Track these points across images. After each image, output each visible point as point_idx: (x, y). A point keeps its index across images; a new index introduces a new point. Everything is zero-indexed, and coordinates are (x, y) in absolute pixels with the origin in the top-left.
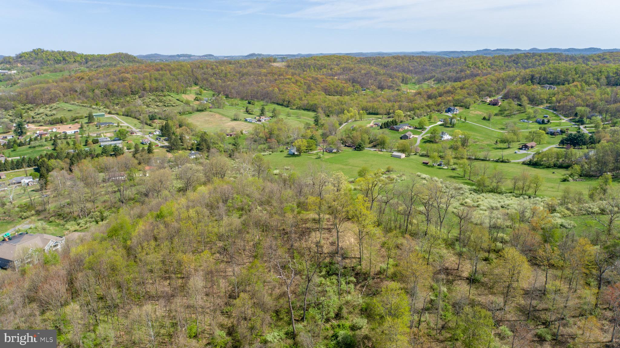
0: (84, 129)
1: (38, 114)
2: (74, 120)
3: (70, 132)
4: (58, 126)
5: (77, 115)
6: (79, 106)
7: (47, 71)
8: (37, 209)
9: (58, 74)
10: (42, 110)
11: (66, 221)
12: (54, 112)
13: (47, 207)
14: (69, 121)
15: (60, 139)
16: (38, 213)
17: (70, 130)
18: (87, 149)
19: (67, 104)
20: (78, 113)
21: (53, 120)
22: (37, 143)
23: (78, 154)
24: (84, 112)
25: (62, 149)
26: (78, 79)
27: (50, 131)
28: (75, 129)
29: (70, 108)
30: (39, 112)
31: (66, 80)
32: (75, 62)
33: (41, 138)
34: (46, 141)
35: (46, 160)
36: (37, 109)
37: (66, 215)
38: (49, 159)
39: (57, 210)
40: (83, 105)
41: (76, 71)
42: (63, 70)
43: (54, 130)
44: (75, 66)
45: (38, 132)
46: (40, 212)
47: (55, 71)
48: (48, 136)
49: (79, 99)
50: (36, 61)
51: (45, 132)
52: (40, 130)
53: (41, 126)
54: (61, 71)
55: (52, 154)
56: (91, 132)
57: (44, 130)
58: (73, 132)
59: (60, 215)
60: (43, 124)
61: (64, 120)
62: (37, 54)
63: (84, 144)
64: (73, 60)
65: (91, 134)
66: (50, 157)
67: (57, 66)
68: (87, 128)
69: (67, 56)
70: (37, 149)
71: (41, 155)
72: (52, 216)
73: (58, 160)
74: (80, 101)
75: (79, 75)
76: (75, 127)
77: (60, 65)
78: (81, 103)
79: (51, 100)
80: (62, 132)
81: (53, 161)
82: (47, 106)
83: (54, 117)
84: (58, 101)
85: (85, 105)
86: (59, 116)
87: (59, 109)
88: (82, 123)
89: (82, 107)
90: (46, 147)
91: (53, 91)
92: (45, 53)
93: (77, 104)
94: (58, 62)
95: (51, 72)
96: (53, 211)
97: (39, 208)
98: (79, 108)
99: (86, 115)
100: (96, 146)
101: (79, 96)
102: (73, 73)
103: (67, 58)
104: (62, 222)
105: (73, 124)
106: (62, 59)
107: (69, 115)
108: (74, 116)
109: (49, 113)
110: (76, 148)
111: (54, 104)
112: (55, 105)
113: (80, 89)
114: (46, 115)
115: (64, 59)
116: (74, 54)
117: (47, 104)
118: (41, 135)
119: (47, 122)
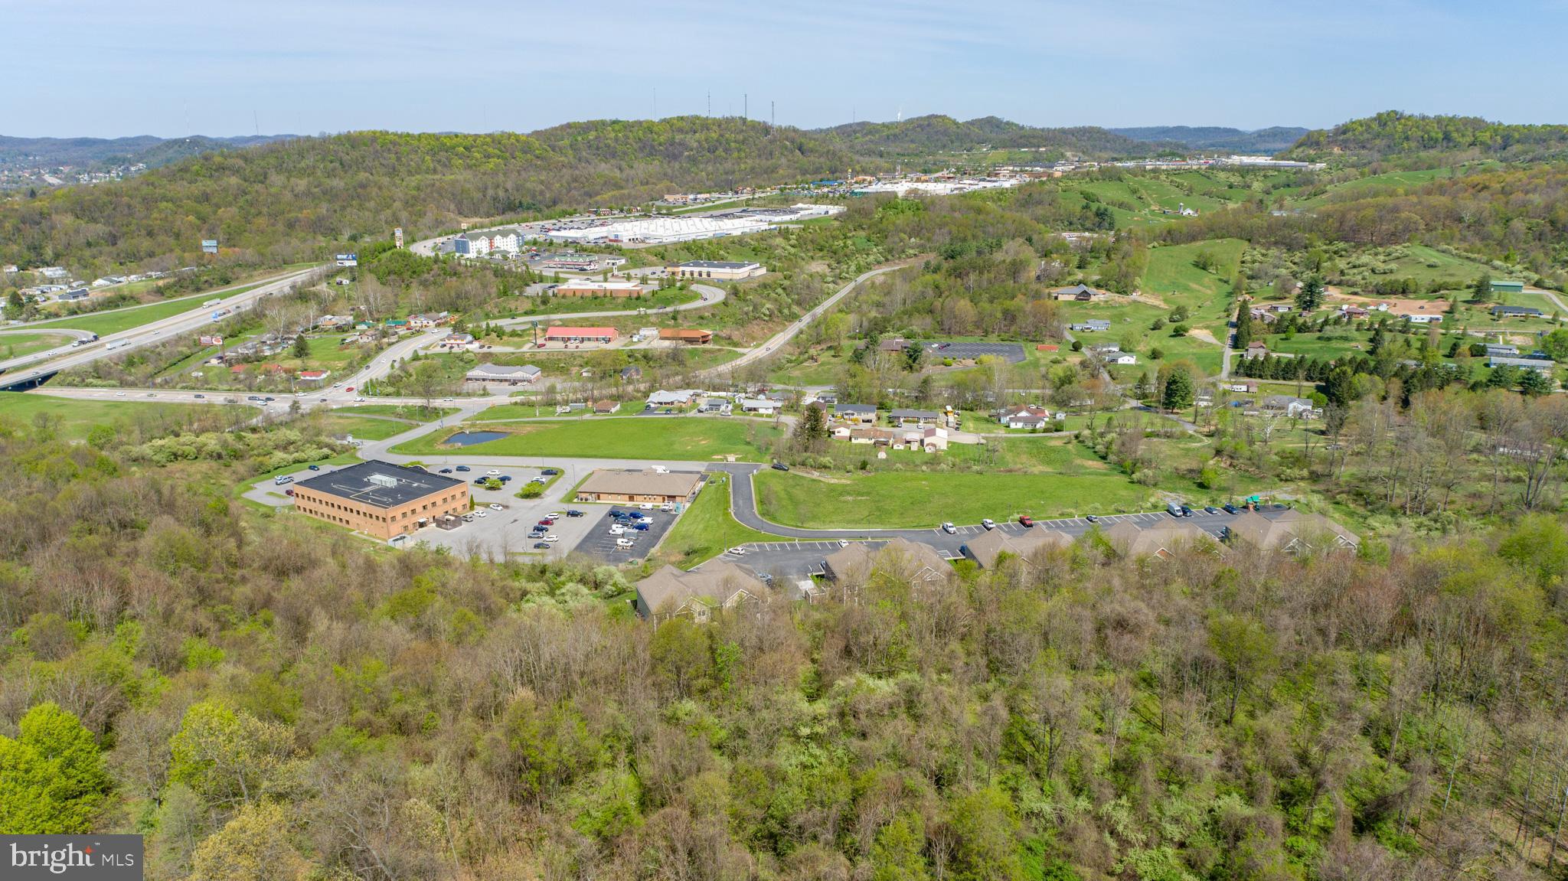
0: (1457, 316)
1: (1354, 267)
2: (1435, 291)
3: (1418, 318)
4: (1393, 299)
5: (1448, 279)
6: (1460, 257)
7: (1396, 166)
8: (1314, 468)
9: (1420, 174)
10: (1365, 259)
11: (1372, 511)
12: (1393, 266)
13: (1336, 471)
14: (1424, 291)
15: (1390, 331)
16: (1315, 477)
17: (1421, 313)
18: (1452, 365)
19: (1428, 250)
20: (1451, 275)
21: (1384, 285)
22: (1338, 331)
23: (1426, 374)
24: (1471, 274)
25: (1390, 354)
26: (1470, 190)
27: (1372, 307)
28: (1431, 313)
29: (1433, 261)
30: (1358, 263)
31: (1442, 190)
32: (1473, 144)
33: (1349, 322)
34: (1358, 330)
35: (1349, 371)
36: (1354, 255)
37: (1373, 498)
38: (1355, 372)
39: (1355, 482)
40: (1470, 255)
41: (1470, 168)
42: (1436, 164)
43: (1383, 308)
44: (1468, 157)
45: (1345, 307)
46: (1318, 476)
47: (1415, 167)
48: (1366, 318)
49: (1464, 239)
50: (1377, 142)
51: (1362, 310)
52: (1350, 304)
53: (1355, 294)
54: (1430, 167)
55: (1365, 362)
56: (1472, 325)
57: (1361, 305)
58: (1427, 317)
59: (1359, 495)
60: (1359, 290)
61: (1412, 287)
62: (1385, 124)
63: (1447, 351)
64: (1470, 139)
65: (1470, 332)
66: (1360, 367)
67: (1423, 154)
68: (1466, 316)
69: (1457, 130)
70: (1334, 344)
71: (1341, 359)
72: (1342, 492)
73: (1377, 378)
74: (1466, 245)
75: (1476, 178)
76: (1434, 307)
77: (1433, 152)
78: (1466, 251)
79: (1394, 238)
80: (1400, 314)
81: (1363, 377)
82: (1380, 249)
83: (1389, 277)
84: (1409, 240)
85: (1473, 256)
86: (1401, 277)
87: (1406, 259)
88: (1455, 301)
89: (1466, 262)
90: (1353, 344)
91: (1404, 215)
92: (1403, 121)
93: (1454, 252)
94: (1428, 143)
95: (1406, 168)
96: (1347, 482)
97: (1318, 468)
98: (1456, 261)
99: (1470, 282)
100: (1477, 363)
101: (1465, 233)
102: (1459, 174)
103: (1455, 135)
104: (1361, 510)
105: (1431, 299)
106: (1440, 136)
107: (1425, 278)
108: (1439, 280)
109: (1381, 267)
110: (1424, 357)
111: (1398, 247)
112: (1398, 249)
113: (1473, 215)
114: (1373, 271)
115: (1447, 137)
116: (1477, 124)
117: (1381, 245)
118: (1350, 314)
119: (1370, 288)
